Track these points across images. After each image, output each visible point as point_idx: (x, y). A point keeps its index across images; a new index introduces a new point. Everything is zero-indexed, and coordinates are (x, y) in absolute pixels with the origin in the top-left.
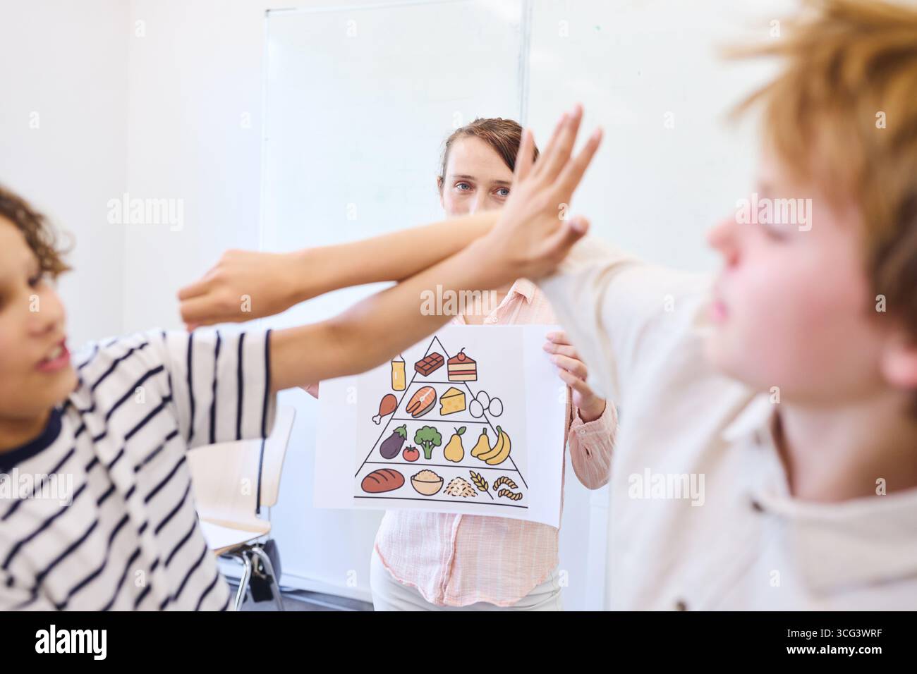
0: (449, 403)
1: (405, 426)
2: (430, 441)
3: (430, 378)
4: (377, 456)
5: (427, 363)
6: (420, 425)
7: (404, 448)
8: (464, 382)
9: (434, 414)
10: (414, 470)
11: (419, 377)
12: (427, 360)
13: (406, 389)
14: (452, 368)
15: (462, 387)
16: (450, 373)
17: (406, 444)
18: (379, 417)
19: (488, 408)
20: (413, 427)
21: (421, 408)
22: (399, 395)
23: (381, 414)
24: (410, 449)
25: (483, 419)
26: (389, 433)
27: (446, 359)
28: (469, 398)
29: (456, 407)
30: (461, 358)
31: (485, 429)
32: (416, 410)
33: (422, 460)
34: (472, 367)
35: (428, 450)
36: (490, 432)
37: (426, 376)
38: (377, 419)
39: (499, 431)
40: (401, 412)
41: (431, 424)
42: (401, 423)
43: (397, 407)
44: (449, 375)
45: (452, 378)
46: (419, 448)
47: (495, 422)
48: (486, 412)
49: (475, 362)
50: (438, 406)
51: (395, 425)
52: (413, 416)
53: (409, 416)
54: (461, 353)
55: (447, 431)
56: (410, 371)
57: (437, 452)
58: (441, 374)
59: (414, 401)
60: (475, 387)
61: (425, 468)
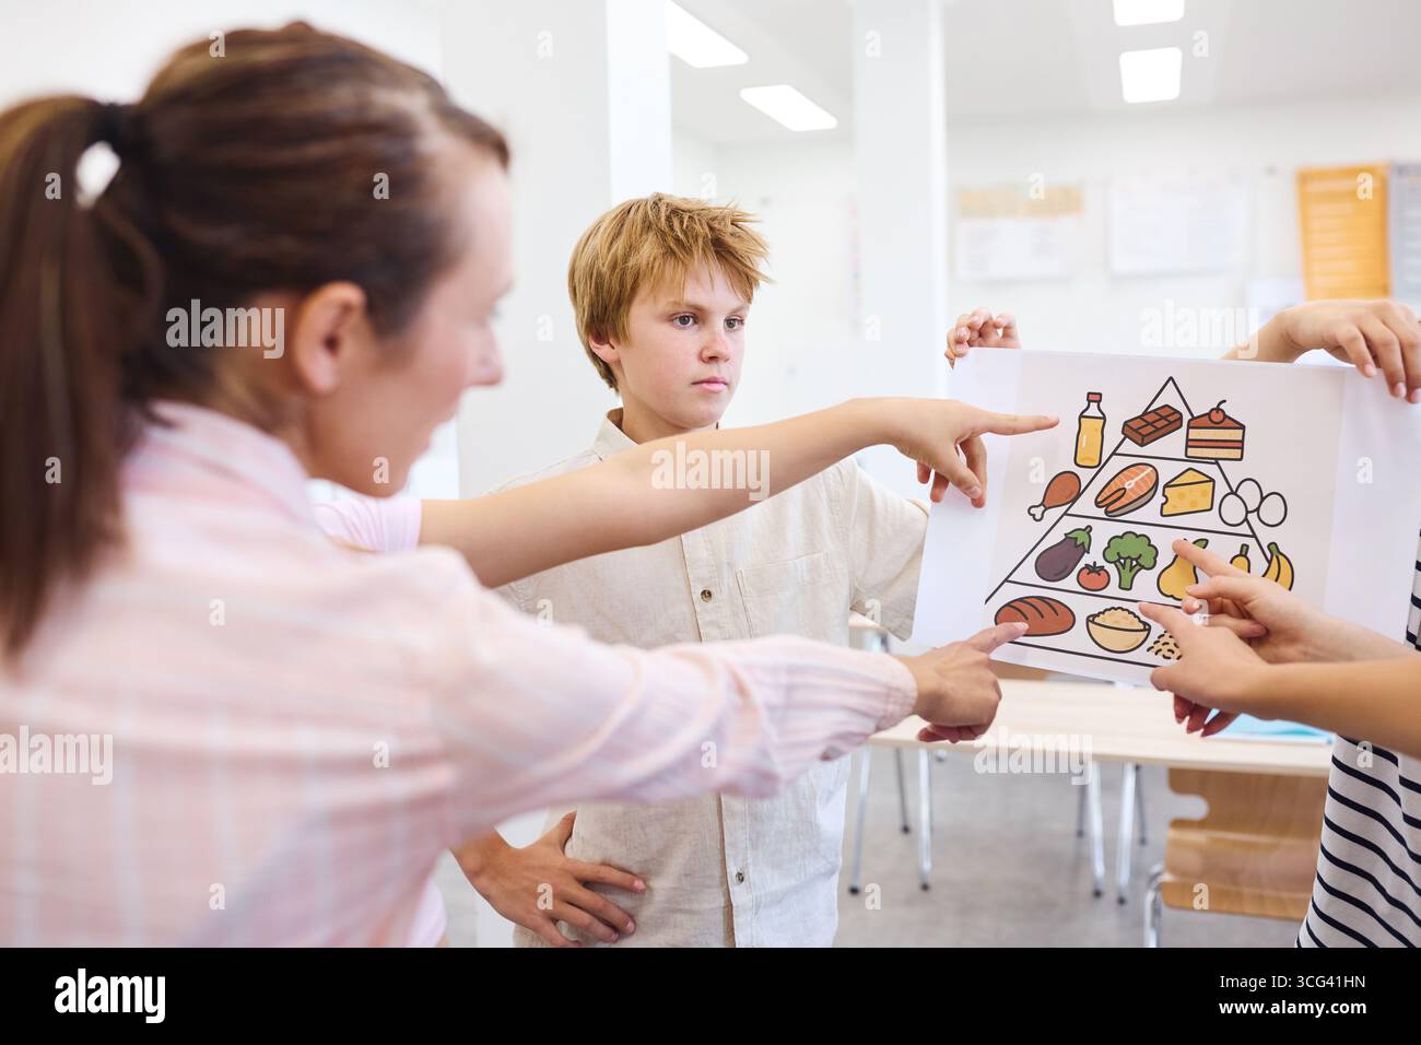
0: (1182, 496)
1: (1089, 528)
2: (1132, 559)
3: (1150, 449)
4: (1028, 573)
5: (1148, 424)
6: (1118, 529)
7: (1081, 565)
8: (1216, 461)
9: (1150, 512)
10: (1093, 605)
11: (1129, 446)
12: (1149, 418)
13: (1100, 466)
14: (1195, 434)
15: (1212, 470)
16: (1189, 443)
17: (1087, 560)
18: (1042, 508)
19: (1257, 510)
20: (1103, 532)
21: (1124, 501)
22: (1085, 475)
23: (1046, 505)
24: (1093, 569)
25: (1244, 529)
26: (1056, 537)
27: (1186, 417)
28: (1222, 489)
29: (1193, 503)
30: (1217, 418)
31: (1245, 549)
32: (1113, 504)
33: (1113, 589)
34: (1236, 435)
35: (1127, 575)
36: (1255, 554)
37: (1142, 445)
38: (1038, 512)
39: (1274, 553)
40: (1086, 504)
41: (1139, 530)
42: (1083, 523)
43: (1079, 495)
44: (1187, 446)
45: (1192, 452)
46: (1111, 568)
47: (1266, 536)
48: (1253, 518)
49: (1242, 427)
50: (1159, 498)
51: (1069, 524)
52: (1106, 512)
53: (1101, 512)
54: (1218, 409)
55: (1164, 541)
56: (1114, 434)
57: (1145, 582)
58: (1173, 443)
59: (1113, 487)
60: (1235, 472)
61: (1117, 604)
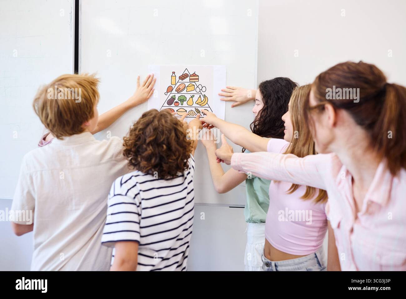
0: (190, 88)
1: (175, 95)
2: (182, 100)
3: (184, 81)
4: (166, 104)
5: (183, 77)
6: (180, 95)
7: (174, 102)
8: (195, 82)
9: (185, 91)
10: (177, 108)
11: (180, 81)
12: (183, 76)
13: (176, 84)
14: (191, 78)
15: (194, 84)
16: (190, 79)
17: (175, 101)
19: (202, 89)
20: (177, 96)
21: (180, 90)
22: (173, 86)
23: (167, 92)
24: (176, 102)
25: (200, 93)
26: (170, 98)
27: (189, 75)
28: (196, 87)
29: (191, 89)
30: (194, 75)
31: (200, 96)
32: (178, 91)
33: (180, 105)
34: (197, 77)
35: (182, 102)
36: (202, 97)
37: (182, 80)
38: (166, 93)
39: (205, 96)
40: (174, 91)
41: (183, 95)
42: (174, 95)
43: (173, 90)
44: (190, 80)
45: (190, 81)
46: (179, 102)
47: (203, 93)
48: (201, 91)
49: (198, 76)
50: (186, 89)
51: (172, 95)
52: (178, 92)
53: (177, 92)
54: (194, 73)
55: (188, 96)
56: (177, 79)
57: (185, 103)
58: (187, 79)
59: (178, 88)
60: (198, 83)
61: (181, 107)
